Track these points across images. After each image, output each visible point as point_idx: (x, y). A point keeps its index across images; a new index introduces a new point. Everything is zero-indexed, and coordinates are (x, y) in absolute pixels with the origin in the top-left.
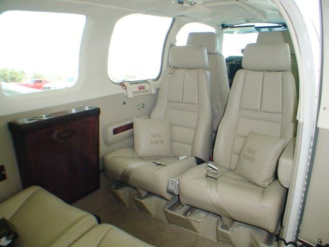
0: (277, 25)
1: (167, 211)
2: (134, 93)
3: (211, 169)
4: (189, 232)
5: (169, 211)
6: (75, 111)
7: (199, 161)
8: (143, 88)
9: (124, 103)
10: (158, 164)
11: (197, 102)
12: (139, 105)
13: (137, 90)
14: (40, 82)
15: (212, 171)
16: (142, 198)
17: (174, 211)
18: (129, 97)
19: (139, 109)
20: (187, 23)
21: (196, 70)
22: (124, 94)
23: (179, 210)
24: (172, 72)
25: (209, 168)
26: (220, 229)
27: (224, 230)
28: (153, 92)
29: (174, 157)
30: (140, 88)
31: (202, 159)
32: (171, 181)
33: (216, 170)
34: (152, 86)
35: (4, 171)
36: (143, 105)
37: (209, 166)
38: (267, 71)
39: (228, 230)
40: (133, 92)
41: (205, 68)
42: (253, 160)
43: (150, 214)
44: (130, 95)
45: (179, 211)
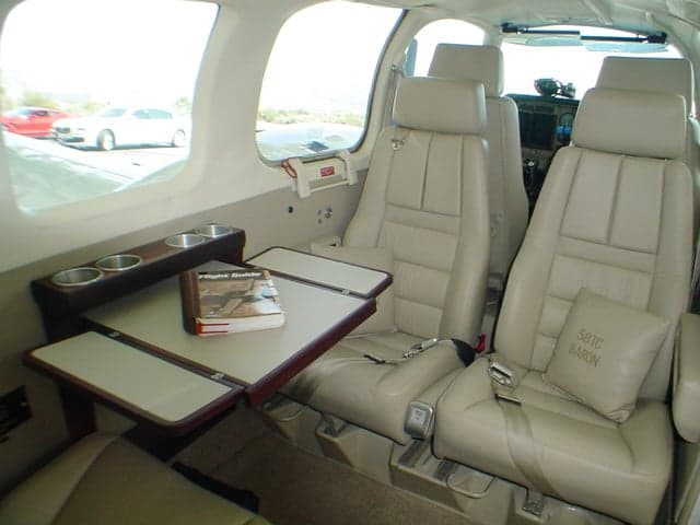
0: (634, 36)
1: (396, 468)
2: (313, 185)
3: (500, 376)
4: (443, 509)
5: (401, 467)
6: (190, 241)
7: (467, 354)
8: (331, 171)
9: (291, 210)
10: (378, 362)
11: (458, 213)
12: (320, 212)
13: (319, 176)
14: (45, 114)
15: (502, 381)
16: (335, 434)
17: (413, 466)
18: (302, 195)
19: (320, 221)
20: (434, 20)
21: (460, 139)
22: (290, 188)
23: (425, 463)
24: (399, 138)
25: (495, 373)
26: (520, 512)
27: (529, 516)
28: (352, 180)
29: (399, 332)
30: (324, 174)
31: (468, 342)
32: (416, 406)
33: (509, 377)
34: (349, 167)
35: (25, 400)
36: (330, 210)
37: (494, 369)
38: (627, 155)
39: (539, 516)
40: (310, 183)
41: (478, 134)
42: (595, 360)
43: (349, 463)
44: (304, 192)
45: (425, 467)
